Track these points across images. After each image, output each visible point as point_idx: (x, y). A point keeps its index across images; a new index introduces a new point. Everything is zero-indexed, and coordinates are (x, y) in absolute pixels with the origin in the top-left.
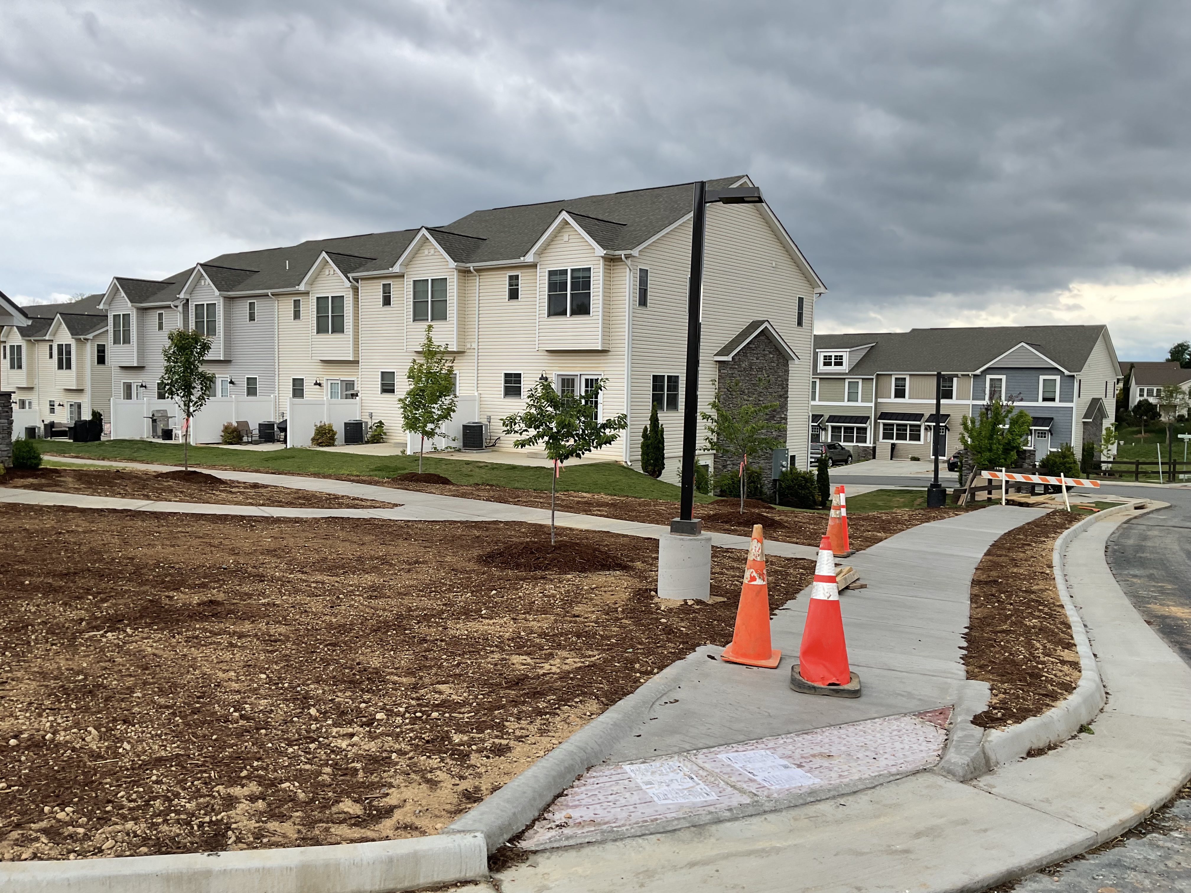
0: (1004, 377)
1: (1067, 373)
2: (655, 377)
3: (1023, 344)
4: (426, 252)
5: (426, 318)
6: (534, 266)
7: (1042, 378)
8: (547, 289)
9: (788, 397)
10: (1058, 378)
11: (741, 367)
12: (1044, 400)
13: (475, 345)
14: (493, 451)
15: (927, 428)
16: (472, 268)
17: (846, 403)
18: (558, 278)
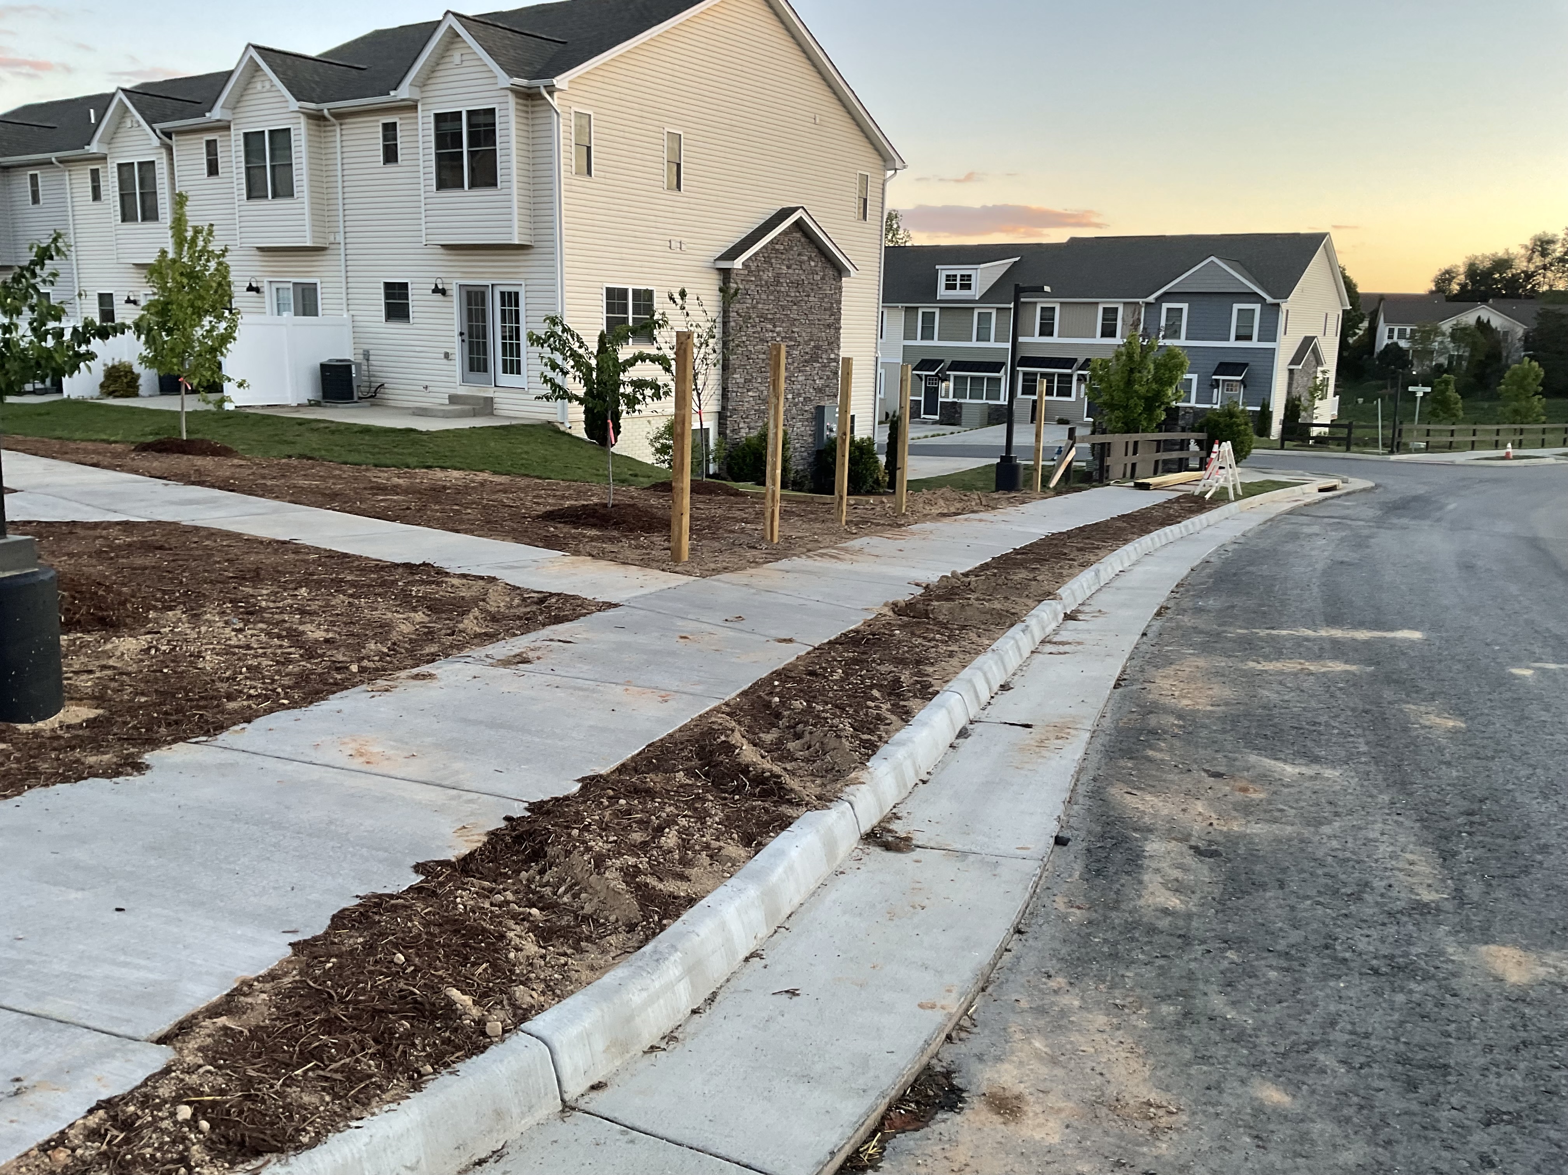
0: (1185, 306)
1: (1269, 300)
2: (609, 291)
3: (1212, 258)
4: (259, 86)
5: (263, 194)
6: (411, 107)
7: (1236, 307)
8: (433, 145)
9: (840, 328)
10: (1257, 307)
11: (761, 280)
12: (1238, 338)
13: (340, 238)
14: (372, 405)
15: (1081, 378)
16: (326, 112)
17: (974, 344)
18: (448, 126)
